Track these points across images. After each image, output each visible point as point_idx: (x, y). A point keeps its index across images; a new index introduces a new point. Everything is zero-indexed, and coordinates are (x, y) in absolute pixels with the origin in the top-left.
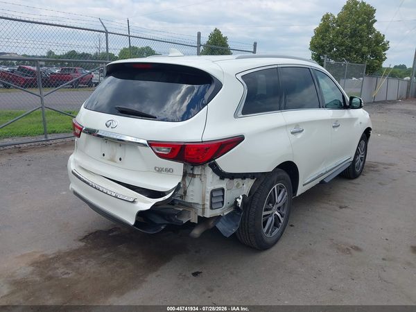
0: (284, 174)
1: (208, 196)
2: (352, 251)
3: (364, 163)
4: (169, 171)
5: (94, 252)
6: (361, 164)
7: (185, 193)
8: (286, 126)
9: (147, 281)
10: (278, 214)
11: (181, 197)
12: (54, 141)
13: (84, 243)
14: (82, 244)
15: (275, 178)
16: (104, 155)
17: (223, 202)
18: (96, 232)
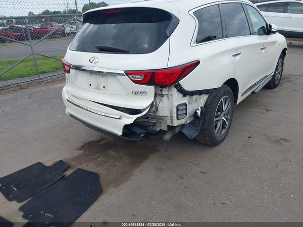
0: (228, 88)
1: (175, 110)
2: (281, 142)
3: (281, 76)
4: (143, 93)
5: (90, 157)
6: (279, 77)
7: (157, 109)
8: (229, 51)
9: (133, 175)
10: (225, 120)
11: (154, 112)
12: (45, 79)
13: (82, 152)
14: (81, 152)
15: (222, 92)
16: (90, 85)
17: (186, 114)
18: (90, 142)
